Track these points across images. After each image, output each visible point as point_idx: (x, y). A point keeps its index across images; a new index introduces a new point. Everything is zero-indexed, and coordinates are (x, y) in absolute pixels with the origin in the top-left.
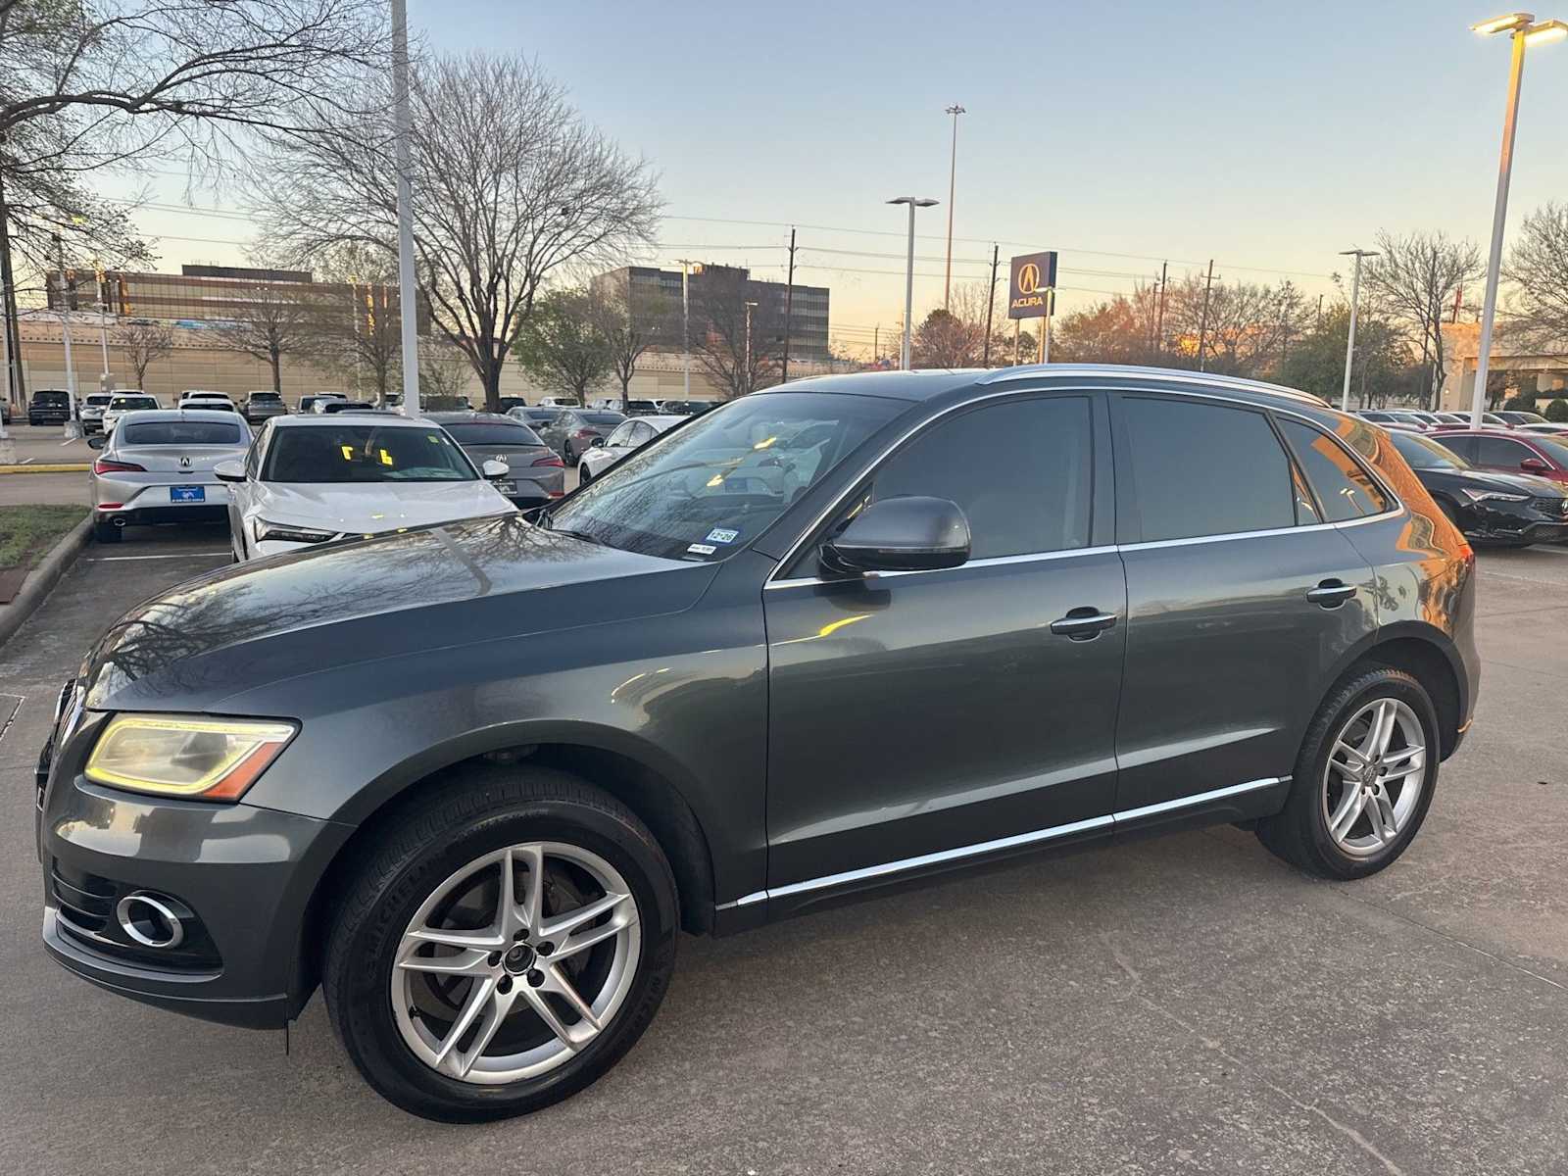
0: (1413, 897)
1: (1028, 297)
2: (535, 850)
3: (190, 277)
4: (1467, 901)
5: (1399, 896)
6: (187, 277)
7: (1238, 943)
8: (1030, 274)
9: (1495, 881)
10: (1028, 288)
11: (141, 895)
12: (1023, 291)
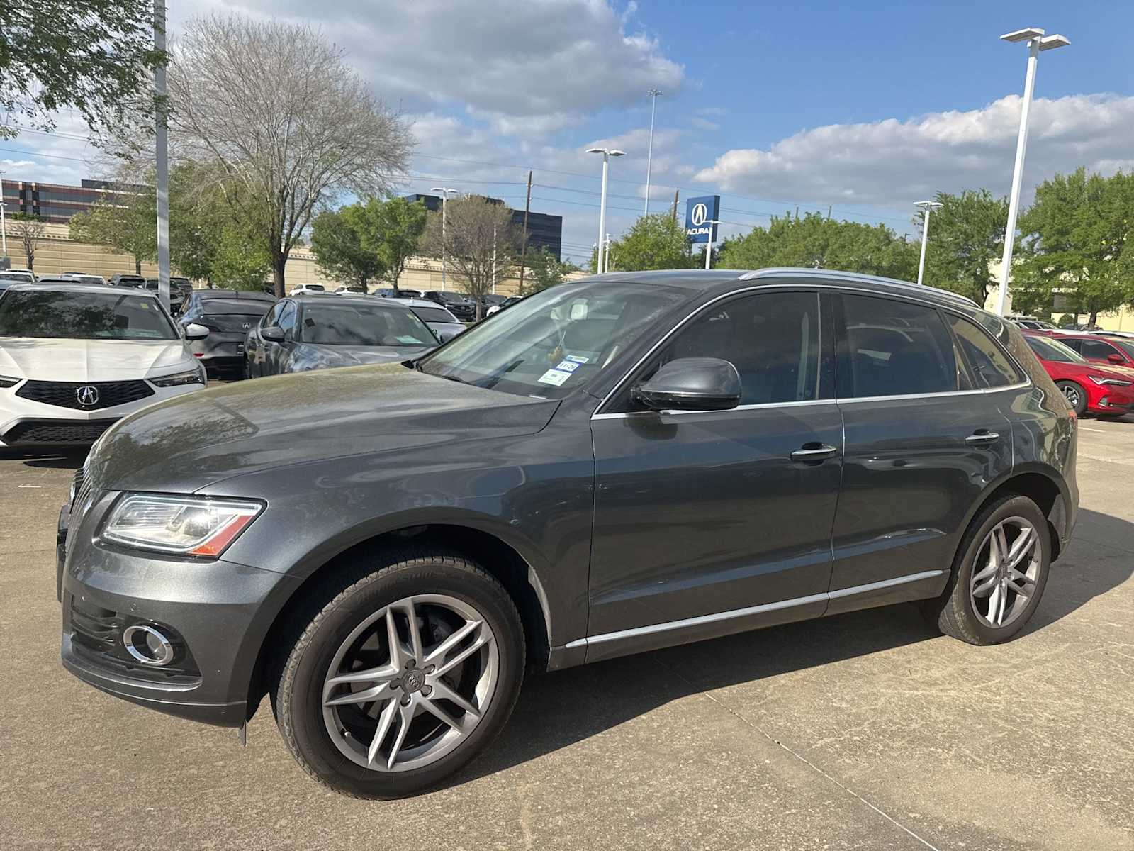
0: (831, 745)
1: (698, 227)
2: (407, 603)
3: (87, 189)
4: (881, 748)
5: (820, 743)
6: (85, 189)
7: (648, 798)
8: (700, 212)
9: (914, 726)
10: (699, 221)
11: (141, 625)
12: (695, 223)
